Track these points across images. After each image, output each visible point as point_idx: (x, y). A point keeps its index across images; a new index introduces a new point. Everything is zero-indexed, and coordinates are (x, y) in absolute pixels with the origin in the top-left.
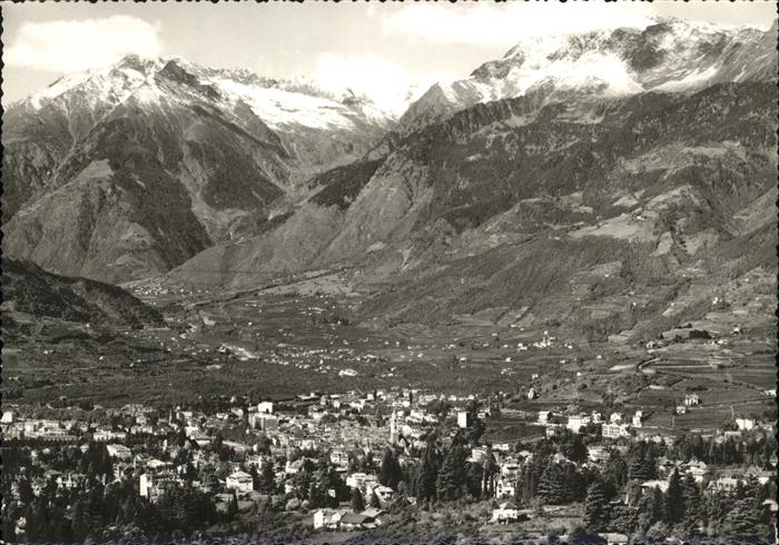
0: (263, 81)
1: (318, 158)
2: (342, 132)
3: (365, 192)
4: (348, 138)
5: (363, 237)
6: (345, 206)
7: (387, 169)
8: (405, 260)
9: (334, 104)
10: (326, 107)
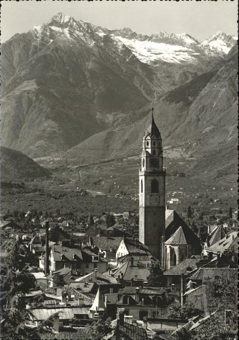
0: (141, 36)
1: (174, 82)
2: (191, 66)
3: (203, 92)
4: (194, 70)
5: (200, 123)
6: (189, 104)
7: (218, 77)
8: (230, 133)
9: (186, 49)
10: (180, 51)
